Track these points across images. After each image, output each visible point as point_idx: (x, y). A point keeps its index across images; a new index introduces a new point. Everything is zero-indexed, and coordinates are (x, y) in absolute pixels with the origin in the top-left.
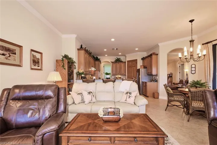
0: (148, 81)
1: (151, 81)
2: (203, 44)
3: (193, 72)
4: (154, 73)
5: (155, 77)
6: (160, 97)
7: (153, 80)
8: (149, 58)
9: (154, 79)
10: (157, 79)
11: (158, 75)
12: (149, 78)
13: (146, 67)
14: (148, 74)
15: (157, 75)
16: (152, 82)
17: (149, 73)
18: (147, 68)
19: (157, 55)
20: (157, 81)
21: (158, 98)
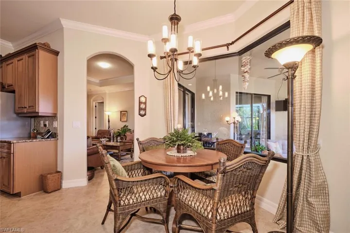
0: (20, 138)
1: (32, 136)
2: (162, 58)
3: (142, 112)
4: (44, 107)
5: (47, 123)
6: (66, 184)
7: (40, 134)
8: (25, 57)
9: (43, 130)
10: (56, 129)
11: (58, 116)
12: (24, 126)
13: (11, 89)
14: (18, 114)
15: (54, 117)
16: (35, 138)
17: (25, 111)
18: (13, 92)
19: (57, 53)
20: (54, 136)
21: (58, 188)
